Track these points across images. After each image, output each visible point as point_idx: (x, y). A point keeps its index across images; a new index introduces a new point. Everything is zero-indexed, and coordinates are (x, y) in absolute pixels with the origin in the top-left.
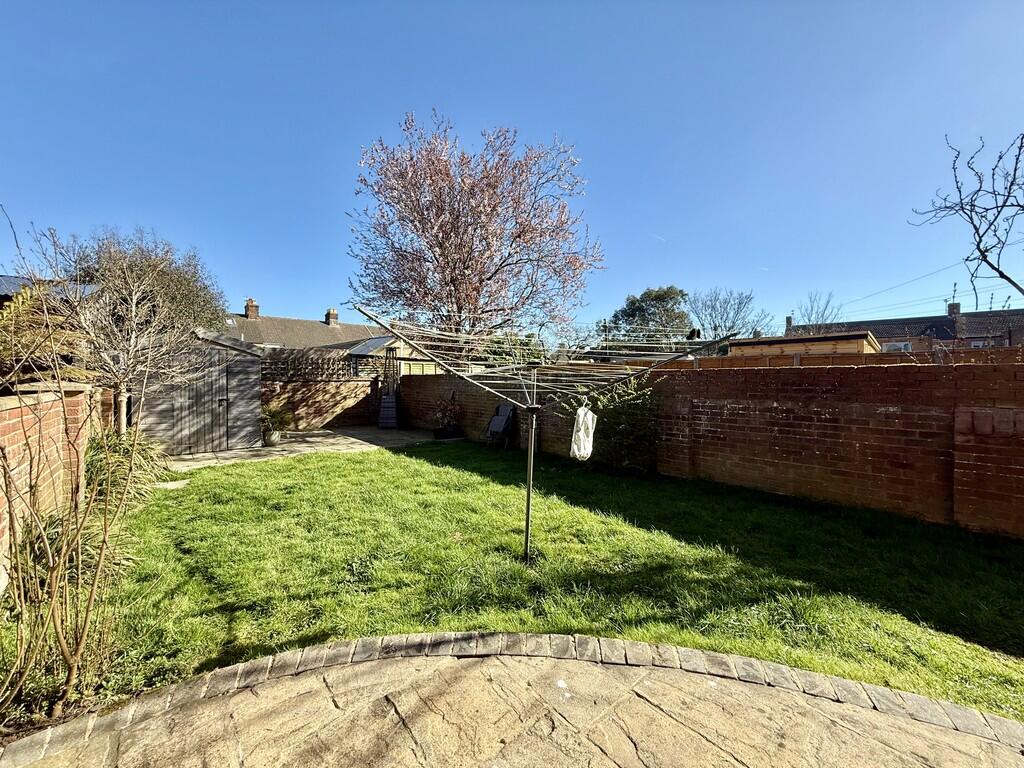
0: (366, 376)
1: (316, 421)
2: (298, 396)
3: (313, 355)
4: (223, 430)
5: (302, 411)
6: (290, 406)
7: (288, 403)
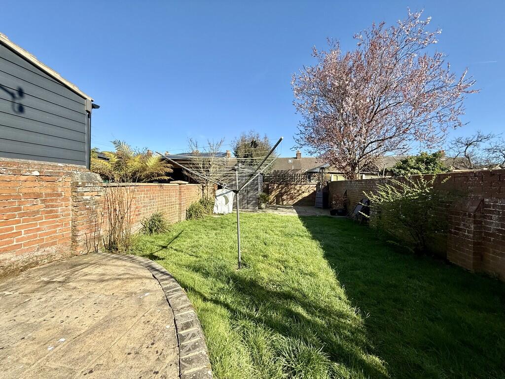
0: (314, 182)
1: (291, 202)
2: (283, 191)
3: (290, 173)
4: (246, 201)
5: (285, 197)
6: (280, 194)
7: (280, 193)
